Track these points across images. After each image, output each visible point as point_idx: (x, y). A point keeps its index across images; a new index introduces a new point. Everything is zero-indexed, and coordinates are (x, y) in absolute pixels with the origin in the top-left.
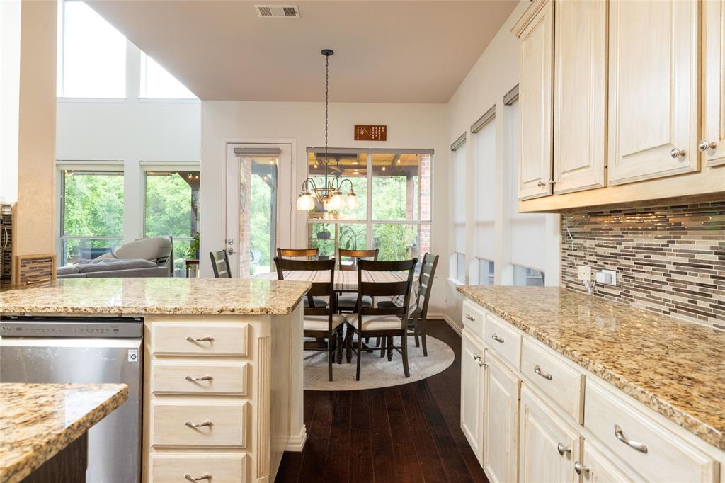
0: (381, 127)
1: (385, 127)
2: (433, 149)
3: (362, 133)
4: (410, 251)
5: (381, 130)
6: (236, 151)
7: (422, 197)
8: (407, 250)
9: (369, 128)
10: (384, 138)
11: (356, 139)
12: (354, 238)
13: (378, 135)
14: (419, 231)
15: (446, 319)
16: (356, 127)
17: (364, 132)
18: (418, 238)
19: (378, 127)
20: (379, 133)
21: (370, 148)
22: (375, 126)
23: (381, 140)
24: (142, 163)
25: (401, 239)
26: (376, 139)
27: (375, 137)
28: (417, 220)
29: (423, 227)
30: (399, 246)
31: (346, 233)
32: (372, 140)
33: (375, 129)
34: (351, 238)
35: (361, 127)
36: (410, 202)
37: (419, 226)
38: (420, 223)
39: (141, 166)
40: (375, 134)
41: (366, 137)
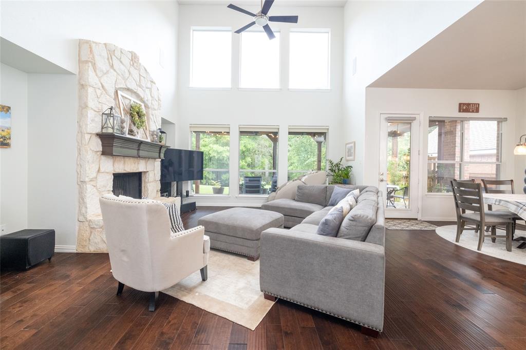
0: (476, 104)
1: (479, 104)
2: (506, 118)
3: (464, 108)
5: (476, 106)
9: (468, 105)
11: (460, 111)
16: (460, 104)
17: (466, 108)
19: (474, 104)
20: (474, 108)
22: (472, 104)
23: (476, 112)
26: (473, 112)
32: (470, 112)
33: (472, 106)
40: (472, 109)
41: (467, 111)
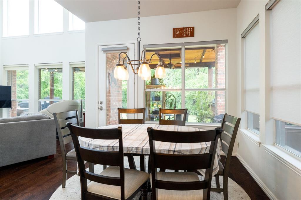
0: (190, 28)
1: (193, 28)
2: (227, 40)
3: (178, 33)
4: (210, 107)
5: (190, 30)
6: (103, 50)
7: (218, 75)
8: (209, 106)
9: (182, 29)
10: (192, 35)
11: (174, 37)
12: (174, 100)
13: (188, 33)
14: (216, 95)
15: (237, 156)
16: (174, 29)
17: (179, 33)
18: (216, 100)
19: (188, 28)
20: (189, 32)
21: (183, 42)
22: (186, 28)
23: (190, 36)
24: (71, 63)
25: (205, 100)
26: (187, 36)
27: (186, 34)
28: (215, 88)
29: (219, 93)
30: (204, 104)
31: (169, 97)
32: (184, 37)
33: (186, 30)
34: (173, 100)
35: (177, 29)
36: (210, 81)
37: (216, 92)
38: (216, 90)
39: (70, 65)
40: (186, 33)
41: (180, 36)
